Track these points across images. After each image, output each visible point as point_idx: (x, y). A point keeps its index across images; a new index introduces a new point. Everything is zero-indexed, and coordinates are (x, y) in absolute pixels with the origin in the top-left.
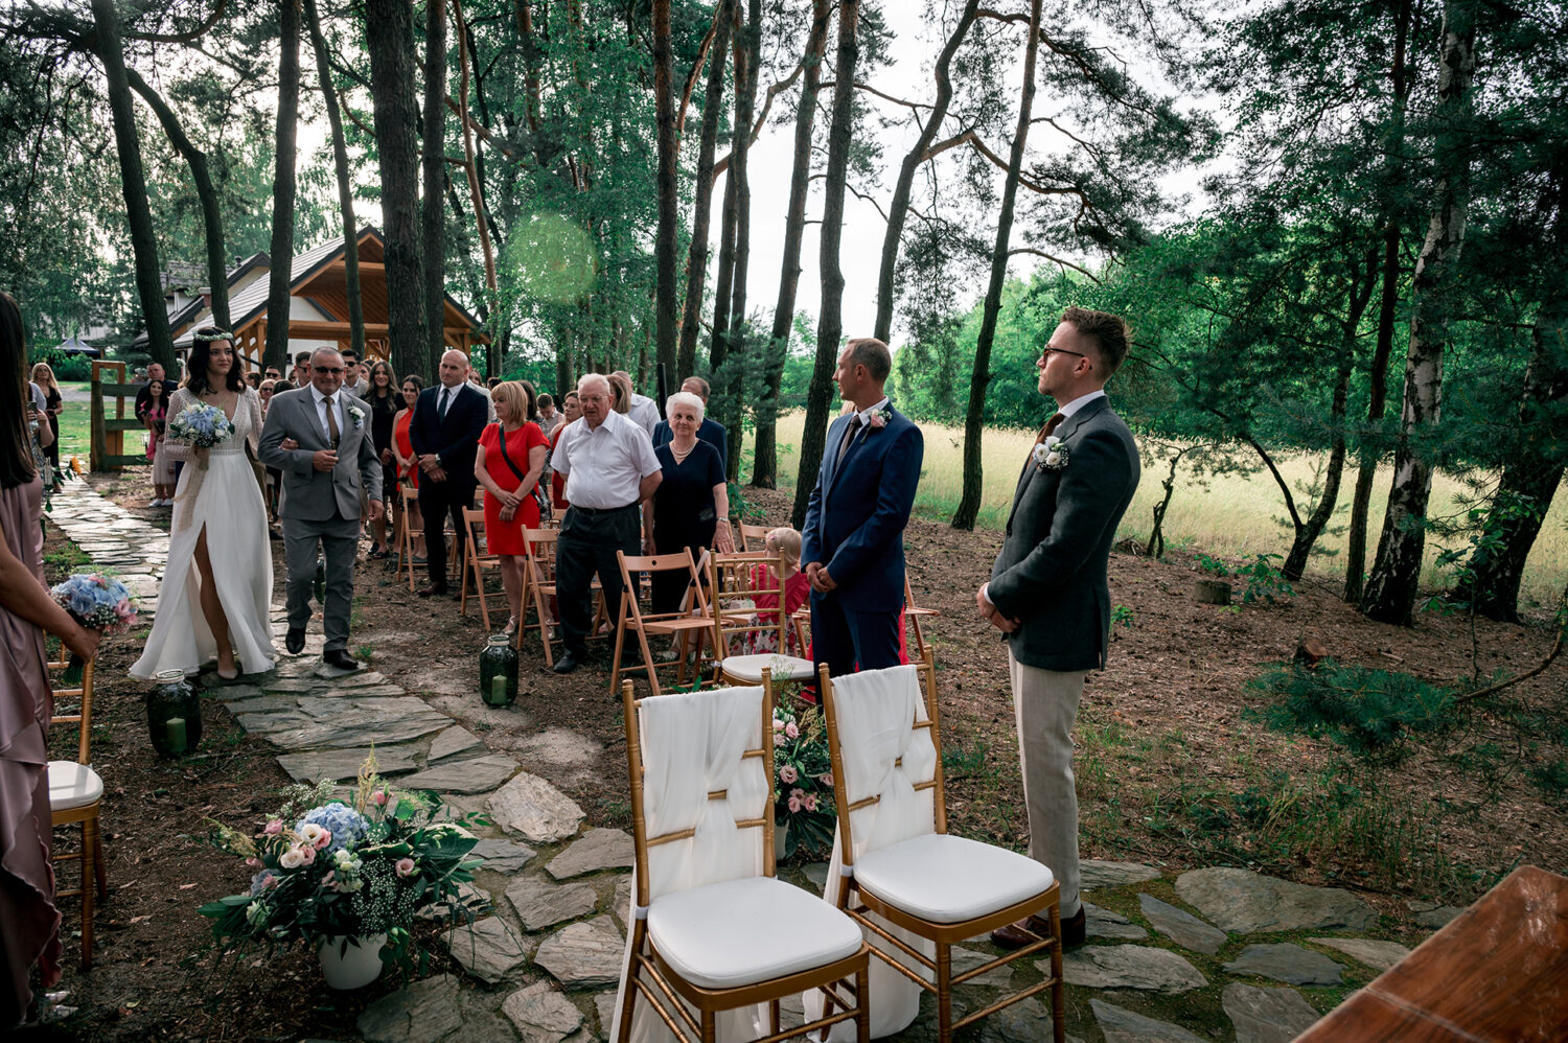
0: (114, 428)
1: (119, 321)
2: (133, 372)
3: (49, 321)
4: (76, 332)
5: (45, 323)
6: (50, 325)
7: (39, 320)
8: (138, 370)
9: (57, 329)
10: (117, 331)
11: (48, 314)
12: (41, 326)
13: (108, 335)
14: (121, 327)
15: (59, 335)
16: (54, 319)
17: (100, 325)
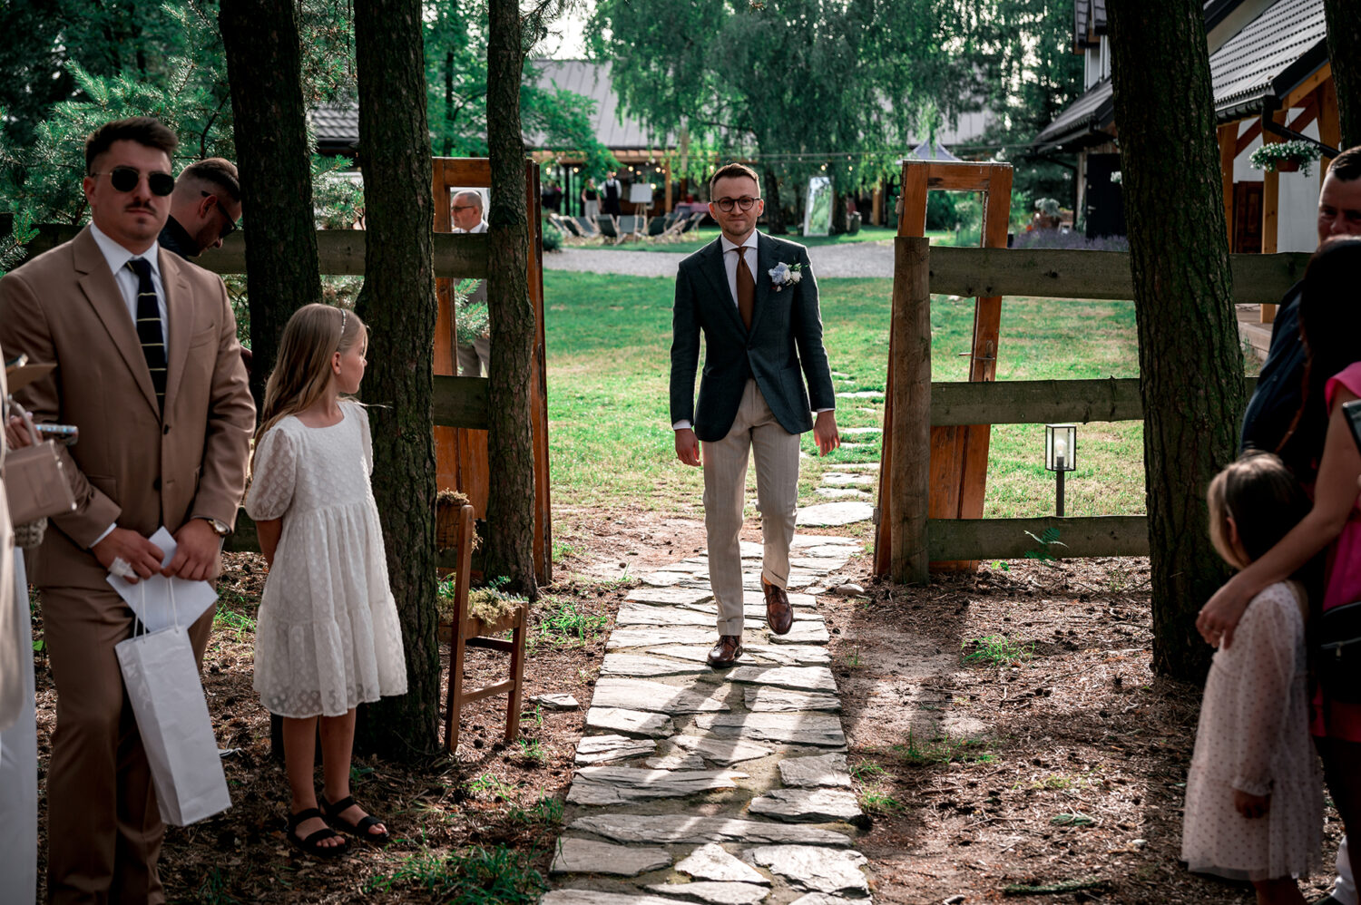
0: (963, 414)
1: (1013, 101)
2: (1032, 208)
3: (888, 107)
4: (935, 125)
5: (879, 109)
6: (889, 115)
7: (869, 104)
8: (1041, 202)
9: (900, 122)
10: (1008, 124)
11: (888, 91)
12: (874, 117)
13: (989, 129)
14: (1015, 115)
15: (903, 136)
16: (897, 101)
17: (977, 108)
